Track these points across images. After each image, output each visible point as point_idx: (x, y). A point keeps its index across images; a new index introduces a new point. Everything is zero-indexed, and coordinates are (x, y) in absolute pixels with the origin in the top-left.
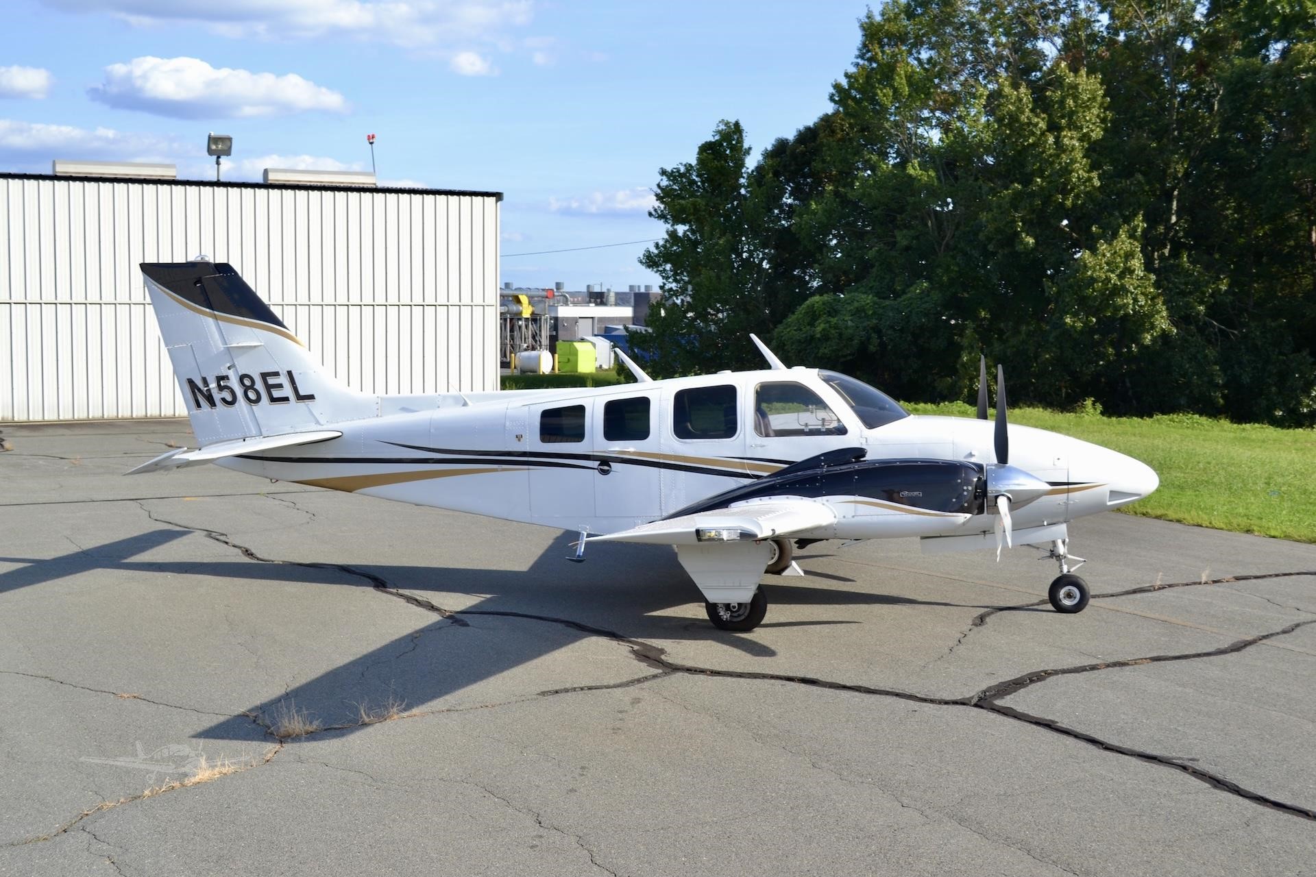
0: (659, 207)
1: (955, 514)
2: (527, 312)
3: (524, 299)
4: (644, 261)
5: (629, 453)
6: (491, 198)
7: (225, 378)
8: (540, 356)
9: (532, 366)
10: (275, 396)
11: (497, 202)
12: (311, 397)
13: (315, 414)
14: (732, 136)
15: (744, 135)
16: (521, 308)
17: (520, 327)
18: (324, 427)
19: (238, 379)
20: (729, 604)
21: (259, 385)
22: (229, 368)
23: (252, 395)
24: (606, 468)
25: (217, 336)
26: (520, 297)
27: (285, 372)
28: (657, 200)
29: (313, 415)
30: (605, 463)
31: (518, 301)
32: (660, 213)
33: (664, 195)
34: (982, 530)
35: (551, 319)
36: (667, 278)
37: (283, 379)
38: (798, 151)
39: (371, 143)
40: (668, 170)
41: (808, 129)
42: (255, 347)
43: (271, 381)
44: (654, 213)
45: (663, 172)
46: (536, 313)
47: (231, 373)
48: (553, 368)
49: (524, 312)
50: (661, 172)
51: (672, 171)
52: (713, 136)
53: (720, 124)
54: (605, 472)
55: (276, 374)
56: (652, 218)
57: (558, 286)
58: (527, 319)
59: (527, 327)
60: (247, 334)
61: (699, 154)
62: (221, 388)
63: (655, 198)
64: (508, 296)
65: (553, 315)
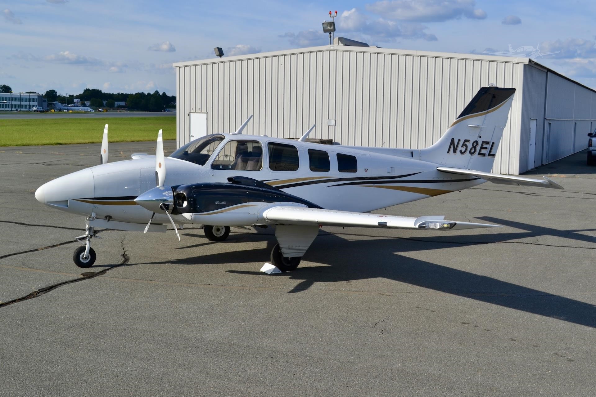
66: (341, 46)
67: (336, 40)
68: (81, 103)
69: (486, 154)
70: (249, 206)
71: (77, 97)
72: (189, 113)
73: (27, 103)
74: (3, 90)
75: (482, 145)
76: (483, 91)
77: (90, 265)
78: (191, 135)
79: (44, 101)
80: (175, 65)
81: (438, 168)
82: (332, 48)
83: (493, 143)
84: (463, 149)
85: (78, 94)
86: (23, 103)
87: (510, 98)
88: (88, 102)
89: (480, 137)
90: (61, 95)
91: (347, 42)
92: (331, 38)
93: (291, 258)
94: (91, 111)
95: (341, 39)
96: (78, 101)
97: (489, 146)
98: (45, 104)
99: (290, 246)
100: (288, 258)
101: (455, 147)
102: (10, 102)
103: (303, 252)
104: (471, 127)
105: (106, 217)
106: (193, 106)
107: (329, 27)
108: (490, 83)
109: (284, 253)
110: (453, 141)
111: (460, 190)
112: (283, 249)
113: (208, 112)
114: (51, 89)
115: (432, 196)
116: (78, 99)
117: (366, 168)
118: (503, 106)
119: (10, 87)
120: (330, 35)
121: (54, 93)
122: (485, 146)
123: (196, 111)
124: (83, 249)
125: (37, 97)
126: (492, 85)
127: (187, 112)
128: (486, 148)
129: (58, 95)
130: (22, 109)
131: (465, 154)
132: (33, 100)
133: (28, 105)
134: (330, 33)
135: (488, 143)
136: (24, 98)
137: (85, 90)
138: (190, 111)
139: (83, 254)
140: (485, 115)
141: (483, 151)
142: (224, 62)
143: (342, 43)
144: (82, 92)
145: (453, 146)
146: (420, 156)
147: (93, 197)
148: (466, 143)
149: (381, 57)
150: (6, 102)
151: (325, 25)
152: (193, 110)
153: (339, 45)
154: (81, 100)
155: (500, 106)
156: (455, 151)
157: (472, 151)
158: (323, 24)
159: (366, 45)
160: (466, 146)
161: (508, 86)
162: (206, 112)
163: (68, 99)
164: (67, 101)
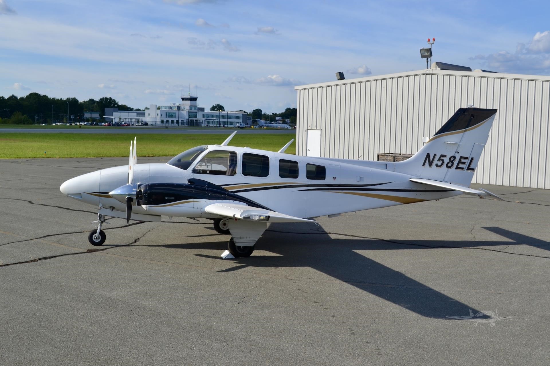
66: (438, 70)
67: (434, 64)
68: (282, 121)
69: (465, 168)
70: (194, 202)
71: (280, 115)
72: (306, 130)
73: (233, 120)
74: (217, 109)
75: (460, 160)
76: (462, 111)
77: (101, 243)
78: (308, 149)
79: (249, 119)
80: (296, 88)
81: (410, 179)
82: (428, 72)
83: (472, 159)
84: (440, 163)
85: (280, 113)
86: (229, 120)
87: (490, 117)
88: (289, 119)
89: (458, 153)
90: (266, 113)
91: (444, 66)
92: (428, 63)
93: (243, 247)
94: (289, 128)
95: (439, 64)
96: (279, 118)
97: (467, 161)
98: (250, 122)
99: (241, 237)
100: (241, 246)
101: (431, 161)
102: (219, 119)
103: (254, 243)
104: (448, 143)
105: (111, 207)
106: (310, 124)
107: (426, 53)
108: (468, 105)
109: (236, 242)
110: (428, 156)
111: (437, 199)
112: (235, 239)
113: (322, 129)
114: (257, 108)
115: (405, 203)
116: (280, 117)
117: (334, 177)
118: (483, 125)
119: (223, 106)
120: (427, 61)
121: (260, 112)
122: (463, 160)
123: (312, 128)
124: (95, 232)
125: (241, 115)
126: (471, 106)
127: (305, 129)
128: (464, 163)
129: (263, 113)
130: (229, 126)
131: (442, 168)
132: (238, 118)
133: (234, 122)
134: (427, 59)
135: (467, 158)
136: (231, 116)
137: (286, 109)
138: (307, 128)
139: (95, 235)
140: (463, 133)
141: (461, 166)
142: (346, 84)
143: (439, 67)
144: (284, 111)
145: (429, 160)
146: (394, 168)
147: (99, 191)
148: (442, 158)
149: (497, 81)
150: (215, 119)
151: (422, 52)
152: (310, 128)
153: (436, 69)
154: (282, 118)
155: (480, 125)
156: (430, 165)
157: (450, 165)
158: (421, 50)
159: (468, 69)
160: (443, 161)
161: (490, 107)
162: (320, 129)
163: (271, 117)
164: (270, 119)
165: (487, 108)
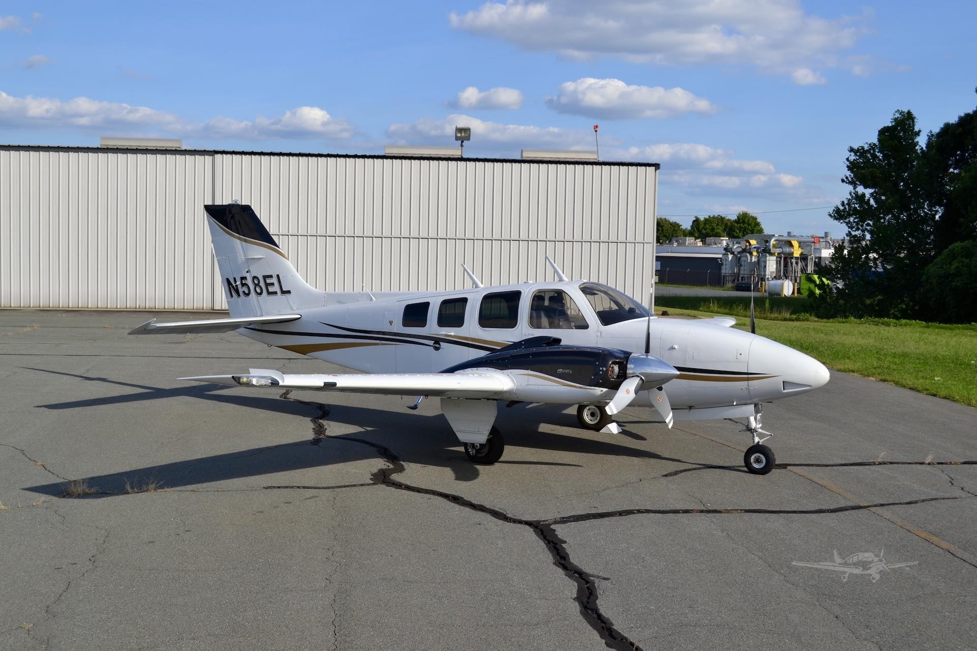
0: (850, 175)
1: (592, 388)
2: (797, 252)
3: (795, 244)
4: (833, 215)
5: (450, 336)
6: (652, 167)
7: (244, 278)
8: (783, 284)
9: (778, 290)
10: (270, 291)
11: (656, 170)
12: (289, 292)
13: (291, 303)
14: (905, 123)
15: (916, 120)
16: (793, 250)
17: (792, 263)
18: (295, 312)
19: (252, 278)
20: (474, 444)
21: (262, 284)
22: (247, 272)
23: (258, 290)
24: (437, 346)
25: (241, 250)
26: (793, 242)
27: (276, 275)
28: (848, 170)
29: (289, 303)
30: (437, 342)
31: (791, 245)
32: (850, 180)
33: (852, 166)
34: (689, 406)
35: (816, 258)
36: (851, 228)
37: (274, 280)
38: (957, 132)
39: (596, 131)
40: (854, 148)
41: (967, 115)
42: (260, 258)
43: (269, 281)
44: (845, 180)
45: (852, 150)
46: (804, 253)
47: (248, 275)
48: (793, 293)
49: (795, 252)
50: (849, 149)
51: (858, 148)
52: (892, 122)
53: (896, 113)
54: (437, 349)
55: (271, 276)
56: (845, 183)
57: (826, 234)
58: (797, 258)
59: (797, 263)
60: (258, 251)
61: (879, 135)
62: (243, 285)
63: (847, 169)
64: (782, 241)
65: (817, 255)
165: (224, 204)
